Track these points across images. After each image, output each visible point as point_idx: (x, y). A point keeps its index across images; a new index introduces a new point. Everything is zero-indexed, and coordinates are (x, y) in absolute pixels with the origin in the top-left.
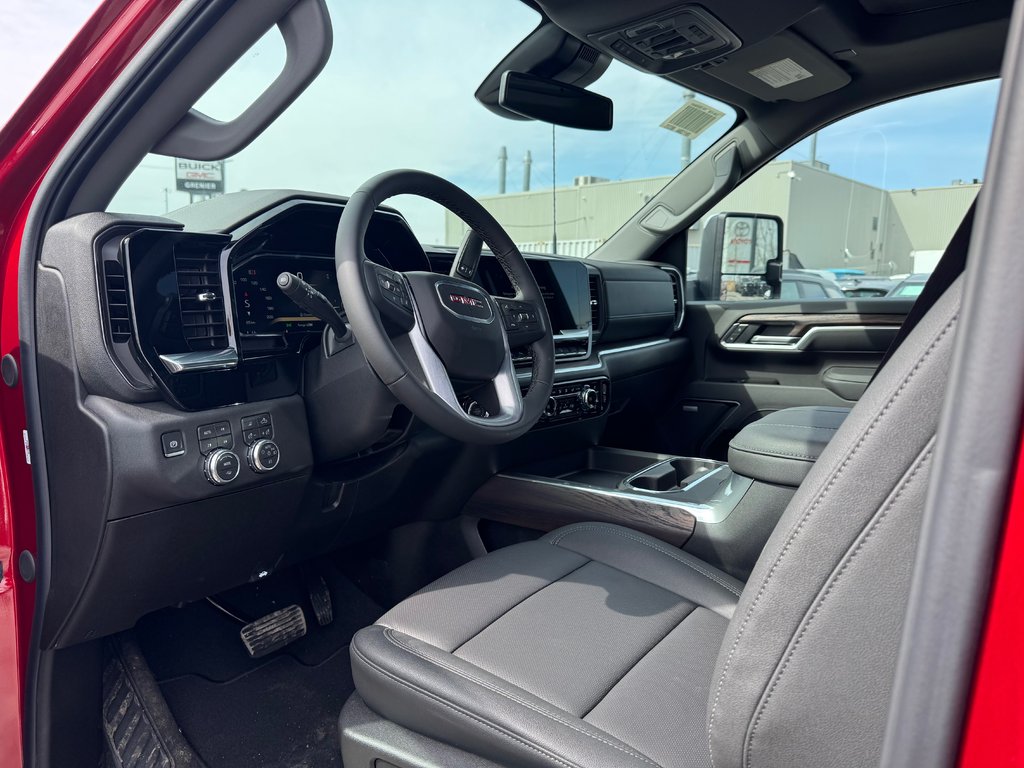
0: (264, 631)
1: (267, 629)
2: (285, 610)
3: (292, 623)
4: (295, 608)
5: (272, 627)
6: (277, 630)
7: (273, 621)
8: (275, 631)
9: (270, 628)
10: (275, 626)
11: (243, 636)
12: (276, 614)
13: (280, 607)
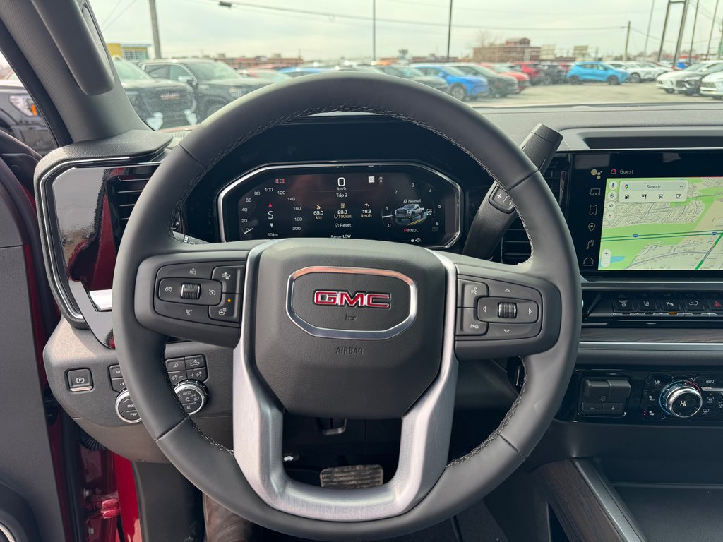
0: (341, 479)
1: (344, 479)
2: (368, 467)
3: (369, 481)
4: (379, 468)
5: (350, 478)
6: (353, 482)
7: (353, 473)
8: (351, 483)
9: (347, 479)
10: (352, 478)
11: (321, 476)
12: (358, 468)
13: (364, 463)
